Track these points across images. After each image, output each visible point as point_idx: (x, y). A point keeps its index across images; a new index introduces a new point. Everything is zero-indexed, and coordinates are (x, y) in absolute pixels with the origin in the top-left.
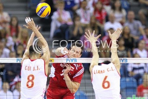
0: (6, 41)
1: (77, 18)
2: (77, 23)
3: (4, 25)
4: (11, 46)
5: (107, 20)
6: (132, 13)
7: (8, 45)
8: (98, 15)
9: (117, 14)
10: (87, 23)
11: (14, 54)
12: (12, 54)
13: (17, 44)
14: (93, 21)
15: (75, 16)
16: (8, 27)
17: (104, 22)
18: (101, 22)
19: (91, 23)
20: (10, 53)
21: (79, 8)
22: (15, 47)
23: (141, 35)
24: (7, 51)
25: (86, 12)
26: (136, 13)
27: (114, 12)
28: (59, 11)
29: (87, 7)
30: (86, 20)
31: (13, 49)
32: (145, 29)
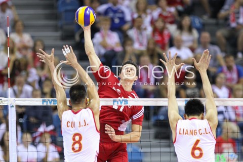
0: (28, 75)
1: (129, 42)
2: (128, 48)
3: (24, 52)
4: (34, 81)
5: (171, 45)
6: (206, 35)
7: (30, 80)
8: (158, 38)
9: (185, 37)
10: (143, 48)
11: (39, 93)
12: (35, 93)
13: (43, 79)
14: (151, 46)
15: (125, 39)
16: (29, 54)
17: (167, 47)
18: (163, 48)
19: (148, 49)
20: (33, 92)
21: (131, 28)
22: (40, 82)
23: (220, 66)
24: (28, 88)
25: (141, 33)
26: (213, 34)
27: (181, 34)
28: (103, 31)
29: (143, 27)
30: (141, 44)
31: (37, 86)
32: (225, 58)
